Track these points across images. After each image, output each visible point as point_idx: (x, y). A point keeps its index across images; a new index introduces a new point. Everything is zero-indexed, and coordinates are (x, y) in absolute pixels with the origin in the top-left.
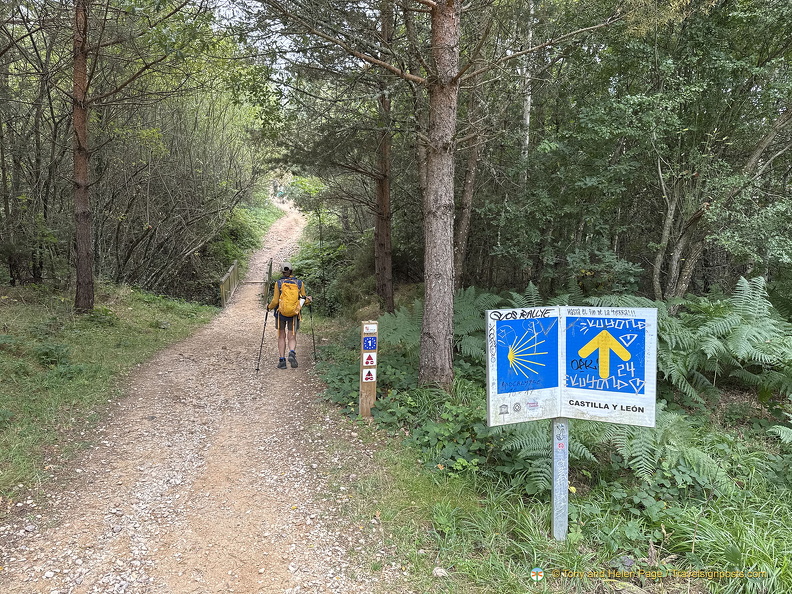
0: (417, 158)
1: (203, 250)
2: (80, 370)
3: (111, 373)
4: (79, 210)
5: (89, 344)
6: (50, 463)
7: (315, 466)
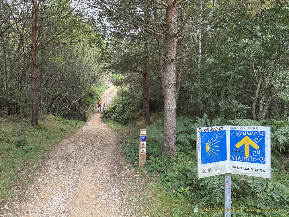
0: (159, 66)
1: (80, 101)
2: (31, 148)
3: (43, 149)
4: (33, 87)
5: (36, 137)
6: (16, 189)
7: (122, 190)
